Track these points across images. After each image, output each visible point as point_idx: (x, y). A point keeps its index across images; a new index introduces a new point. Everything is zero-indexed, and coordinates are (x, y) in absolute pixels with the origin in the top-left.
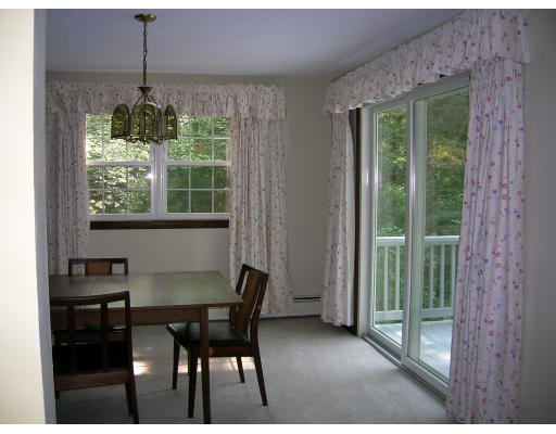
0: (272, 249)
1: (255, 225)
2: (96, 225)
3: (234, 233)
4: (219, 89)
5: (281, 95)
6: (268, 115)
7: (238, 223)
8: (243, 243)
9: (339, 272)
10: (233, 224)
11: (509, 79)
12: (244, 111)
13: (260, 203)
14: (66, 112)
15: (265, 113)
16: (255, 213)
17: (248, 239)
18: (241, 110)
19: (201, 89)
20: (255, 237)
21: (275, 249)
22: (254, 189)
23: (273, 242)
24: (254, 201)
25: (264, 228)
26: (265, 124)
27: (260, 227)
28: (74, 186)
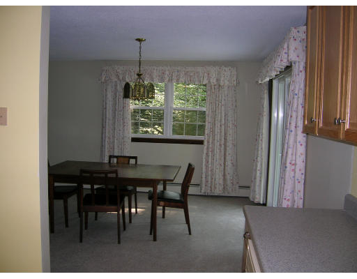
0: (227, 158)
1: (217, 144)
2: (134, 140)
3: (206, 147)
4: (200, 69)
5: (234, 72)
6: (227, 83)
7: (208, 142)
8: (210, 154)
9: (258, 172)
10: (205, 143)
11: (301, 72)
12: (213, 81)
13: (221, 132)
14: (120, 81)
15: (225, 82)
16: (218, 137)
17: (213, 151)
18: (211, 81)
19: (189, 69)
20: (217, 150)
21: (228, 158)
22: (218, 124)
23: (227, 154)
24: (217, 130)
25: (223, 146)
26: (226, 88)
27: (220, 145)
28: (123, 119)
